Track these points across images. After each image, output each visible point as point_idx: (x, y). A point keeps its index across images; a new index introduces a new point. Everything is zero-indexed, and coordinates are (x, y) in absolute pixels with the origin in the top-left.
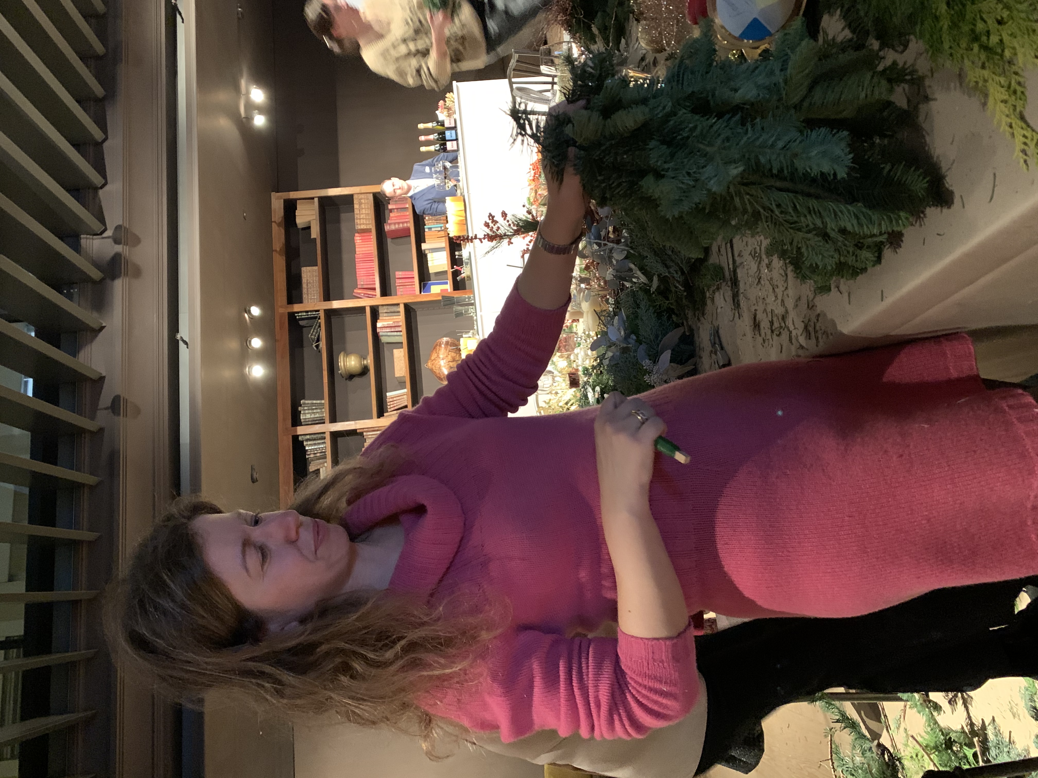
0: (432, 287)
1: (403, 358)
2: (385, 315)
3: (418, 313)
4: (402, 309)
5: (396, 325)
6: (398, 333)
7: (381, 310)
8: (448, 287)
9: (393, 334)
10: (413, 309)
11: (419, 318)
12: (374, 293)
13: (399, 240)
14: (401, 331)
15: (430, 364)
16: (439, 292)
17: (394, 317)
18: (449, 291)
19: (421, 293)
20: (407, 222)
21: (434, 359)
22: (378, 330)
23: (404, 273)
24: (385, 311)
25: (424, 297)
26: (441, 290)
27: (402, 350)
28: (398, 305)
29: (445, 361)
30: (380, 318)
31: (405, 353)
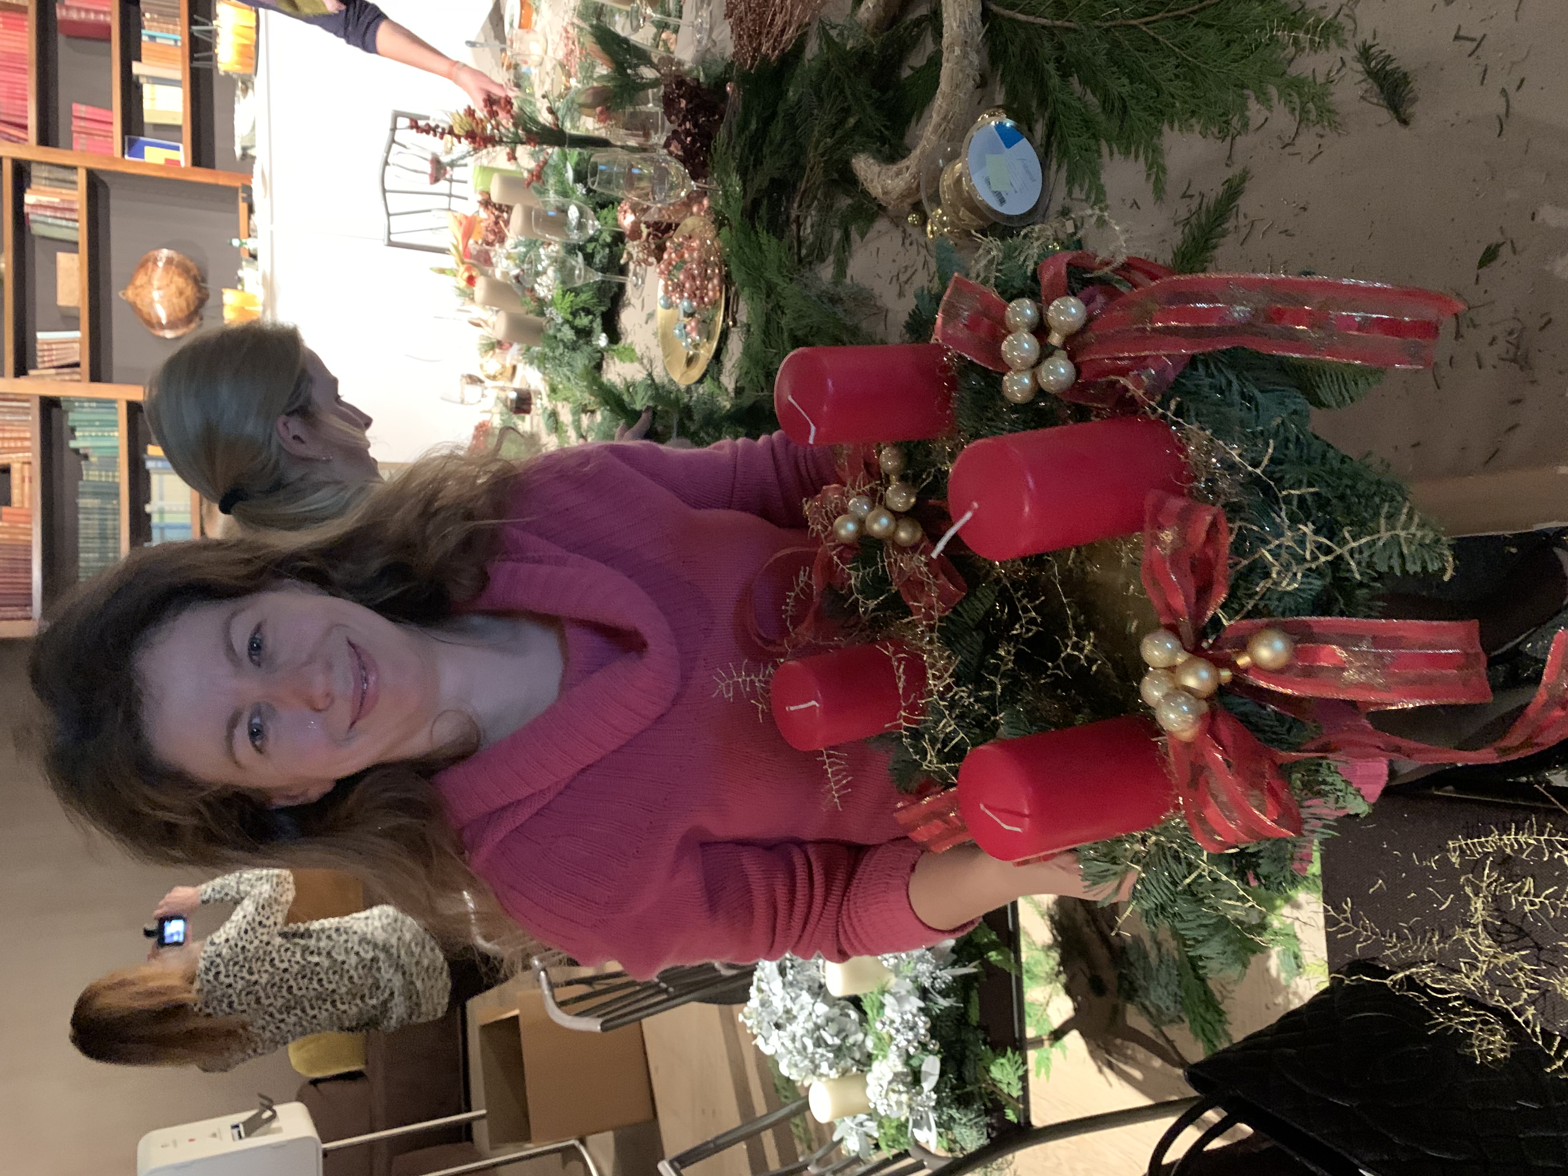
0: (147, 149)
1: (77, 273)
2: (44, 182)
3: (113, 193)
4: (81, 178)
5: (66, 206)
6: (71, 224)
7: (35, 171)
8: (182, 155)
9: (59, 222)
10: (103, 182)
11: (114, 203)
12: (22, 135)
13: (84, 43)
14: (76, 221)
15: (130, 293)
16: (162, 162)
17: (64, 191)
18: (183, 164)
19: (123, 154)
20: (105, 13)
21: (142, 286)
22: (26, 209)
23: (90, 109)
24: (45, 174)
25: (129, 164)
26: (168, 161)
27: (75, 256)
28: (74, 168)
29: (161, 292)
30: (33, 186)
31: (81, 264)
